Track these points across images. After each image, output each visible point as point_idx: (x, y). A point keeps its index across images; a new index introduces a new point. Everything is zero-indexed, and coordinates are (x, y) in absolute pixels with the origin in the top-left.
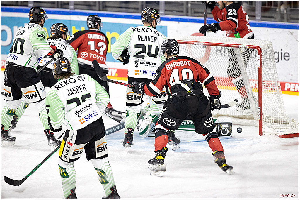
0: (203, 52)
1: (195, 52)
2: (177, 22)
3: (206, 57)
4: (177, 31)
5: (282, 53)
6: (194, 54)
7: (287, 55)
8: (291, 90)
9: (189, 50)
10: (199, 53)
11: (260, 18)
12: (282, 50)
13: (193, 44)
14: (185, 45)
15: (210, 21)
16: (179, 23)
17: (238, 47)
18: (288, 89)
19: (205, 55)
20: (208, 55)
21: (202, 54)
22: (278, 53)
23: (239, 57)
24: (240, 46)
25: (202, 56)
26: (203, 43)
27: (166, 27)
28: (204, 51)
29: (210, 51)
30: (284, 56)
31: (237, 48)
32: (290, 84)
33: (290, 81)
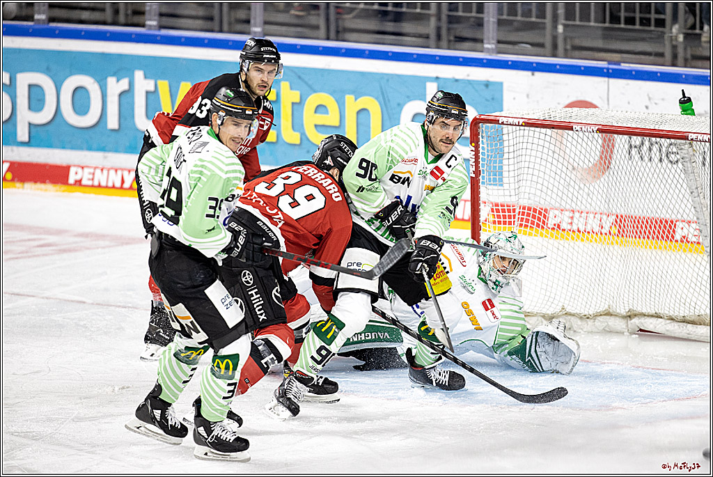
0: (594, 148)
1: (573, 149)
2: (529, 73)
3: (603, 162)
4: (528, 96)
6: (572, 155)
9: (558, 144)
10: (583, 151)
13: (571, 129)
14: (549, 131)
15: (613, 69)
16: (533, 74)
17: (686, 138)
19: (601, 158)
20: (608, 157)
21: (593, 154)
23: (689, 166)
24: (691, 136)
25: (592, 160)
26: (597, 128)
27: (501, 84)
28: (599, 147)
29: (613, 146)
31: (683, 141)
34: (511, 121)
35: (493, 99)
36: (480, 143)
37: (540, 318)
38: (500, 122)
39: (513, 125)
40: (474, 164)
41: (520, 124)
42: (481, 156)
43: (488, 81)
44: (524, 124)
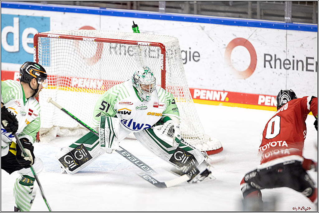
0: (93, 48)
1: (84, 48)
2: (62, 13)
3: (97, 55)
4: (62, 24)
5: (190, 52)
6: (83, 51)
7: (196, 54)
8: (201, 98)
9: (77, 46)
10: (89, 49)
11: (164, 9)
12: (190, 48)
13: (82, 39)
14: (72, 40)
15: (103, 11)
16: (64, 13)
17: (136, 44)
18: (197, 97)
19: (97, 53)
20: (100, 52)
21: (93, 51)
22: (186, 52)
23: (138, 57)
24: (139, 43)
25: (92, 54)
26: (94, 39)
27: (49, 18)
28: (96, 48)
29: (102, 47)
30: (193, 56)
31: (136, 46)
32: (200, 90)
33: (200, 88)
34: (53, 36)
35: (45, 25)
36: (39, 46)
37: (68, 130)
38: (48, 36)
39: (54, 38)
40: (36, 56)
41: (58, 37)
42: (39, 53)
43: (43, 17)
44: (59, 37)
